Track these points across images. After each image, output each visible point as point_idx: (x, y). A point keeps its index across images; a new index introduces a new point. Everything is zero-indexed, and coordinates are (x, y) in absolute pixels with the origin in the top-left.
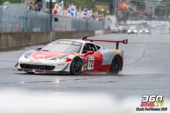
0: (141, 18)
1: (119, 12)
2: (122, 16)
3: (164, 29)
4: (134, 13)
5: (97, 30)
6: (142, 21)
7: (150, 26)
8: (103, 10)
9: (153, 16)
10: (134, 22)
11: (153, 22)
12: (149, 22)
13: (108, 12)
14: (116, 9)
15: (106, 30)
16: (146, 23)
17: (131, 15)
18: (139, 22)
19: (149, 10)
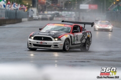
0: (55, 10)
1: (39, 5)
2: (41, 8)
3: (71, 17)
4: (50, 6)
5: (23, 18)
6: (55, 12)
7: (61, 15)
8: (27, 4)
9: (63, 8)
10: (50, 12)
11: (63, 12)
12: (60, 13)
13: (31, 5)
14: (37, 3)
15: (30, 18)
16: (58, 13)
17: (48, 7)
18: (53, 12)
19: (61, 4)
